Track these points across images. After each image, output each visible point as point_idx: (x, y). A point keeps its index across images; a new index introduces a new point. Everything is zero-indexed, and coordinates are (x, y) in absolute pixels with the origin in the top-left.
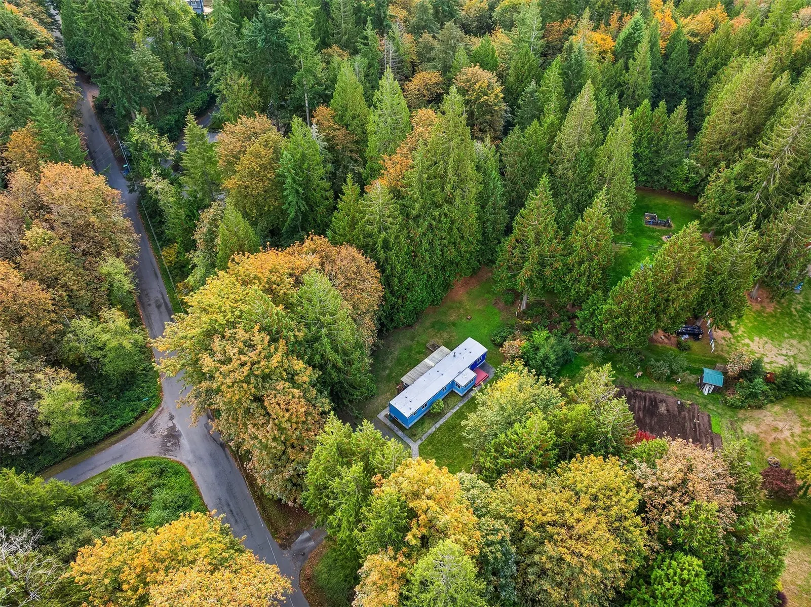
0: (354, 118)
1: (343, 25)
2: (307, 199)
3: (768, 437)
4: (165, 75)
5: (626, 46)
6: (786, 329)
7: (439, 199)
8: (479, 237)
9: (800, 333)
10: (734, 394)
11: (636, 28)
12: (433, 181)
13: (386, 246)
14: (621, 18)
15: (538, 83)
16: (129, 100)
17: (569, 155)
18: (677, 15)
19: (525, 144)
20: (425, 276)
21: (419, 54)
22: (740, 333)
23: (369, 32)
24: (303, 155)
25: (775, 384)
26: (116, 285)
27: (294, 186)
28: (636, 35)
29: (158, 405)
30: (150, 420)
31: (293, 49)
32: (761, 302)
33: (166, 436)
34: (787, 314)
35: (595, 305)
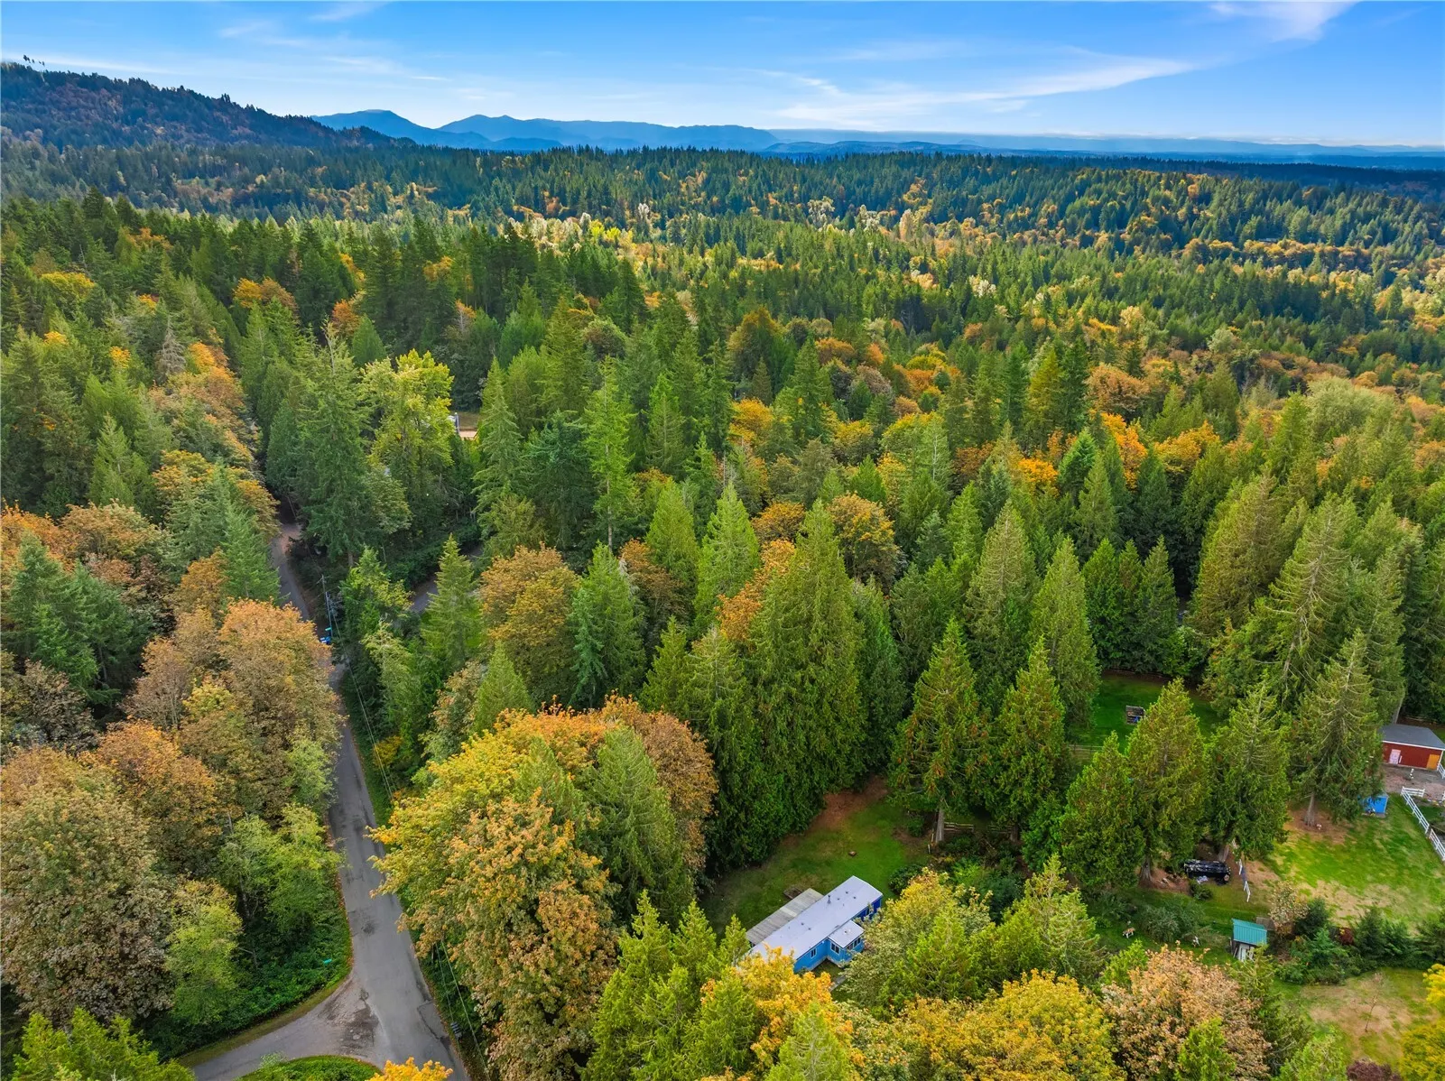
0: (678, 558)
1: (666, 444)
2: (605, 660)
3: (1355, 1028)
4: (405, 506)
5: (1073, 475)
6: (1369, 869)
7: (802, 654)
8: (863, 718)
9: (1392, 875)
10: (1288, 959)
11: (1084, 450)
12: (792, 629)
13: (723, 722)
14: (1063, 441)
15: (943, 515)
16: (350, 536)
17: (991, 603)
18: (1148, 438)
19: (925, 590)
20: (782, 776)
21: (772, 484)
22: (1292, 874)
23: (703, 451)
24: (606, 598)
25: (1353, 944)
26: (307, 779)
27: (590, 638)
28: (1086, 459)
29: (343, 977)
30: (328, 1000)
31: (597, 466)
32: (1323, 830)
33: (353, 1024)
34: (1368, 847)
35: (1048, 817)
